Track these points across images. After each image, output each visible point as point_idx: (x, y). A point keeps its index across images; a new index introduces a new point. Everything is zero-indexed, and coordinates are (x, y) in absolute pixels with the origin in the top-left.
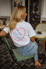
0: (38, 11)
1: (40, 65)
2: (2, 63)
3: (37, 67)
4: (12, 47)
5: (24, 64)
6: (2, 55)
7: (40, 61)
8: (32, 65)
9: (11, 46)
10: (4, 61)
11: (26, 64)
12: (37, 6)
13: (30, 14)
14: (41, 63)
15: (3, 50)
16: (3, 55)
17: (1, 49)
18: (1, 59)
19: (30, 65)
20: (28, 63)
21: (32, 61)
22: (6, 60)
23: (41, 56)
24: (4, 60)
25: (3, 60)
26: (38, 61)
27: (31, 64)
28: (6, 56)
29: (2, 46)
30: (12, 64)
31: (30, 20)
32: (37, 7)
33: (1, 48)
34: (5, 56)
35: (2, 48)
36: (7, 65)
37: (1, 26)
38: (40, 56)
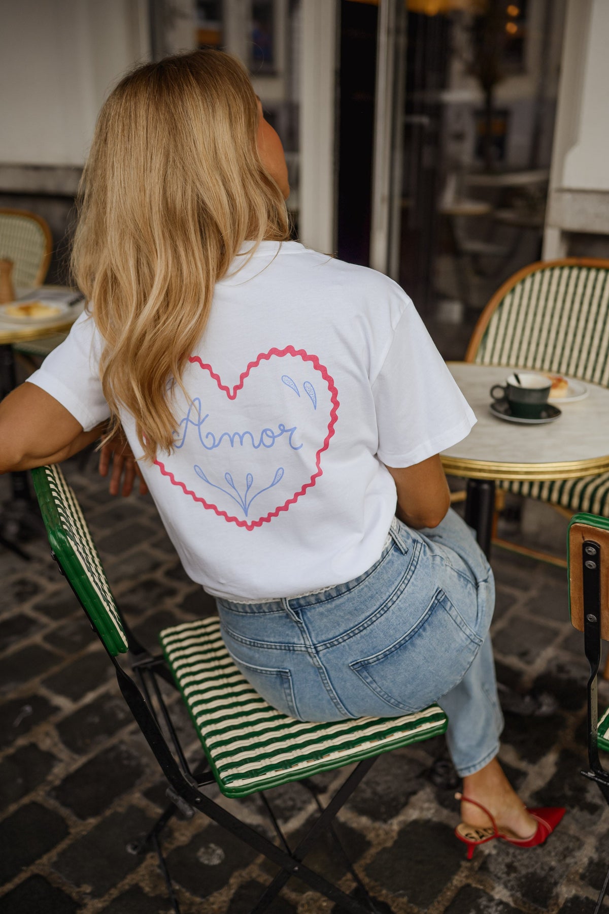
0: (521, 70)
1: (527, 829)
2: (39, 795)
3: (489, 848)
4: (159, 575)
5: (312, 807)
6: (35, 685)
7: (532, 770)
8: (415, 823)
9: (156, 566)
10: (59, 772)
11: (344, 815)
12: (513, 11)
13: (408, 129)
14: (538, 795)
15: (53, 625)
16: (44, 692)
17: (27, 609)
18: (21, 742)
19: (395, 825)
20: (368, 794)
21: (427, 775)
22: (82, 760)
23: (547, 706)
24: (63, 753)
25: (50, 758)
26: (495, 779)
27: (412, 814)
28: (90, 697)
29: (31, 573)
30: (157, 811)
31: (405, 214)
32: (512, 28)
33: (21, 597)
34: (75, 698)
35: (38, 599)
36: (92, 821)
37: (12, 311)
38: (525, 705)
